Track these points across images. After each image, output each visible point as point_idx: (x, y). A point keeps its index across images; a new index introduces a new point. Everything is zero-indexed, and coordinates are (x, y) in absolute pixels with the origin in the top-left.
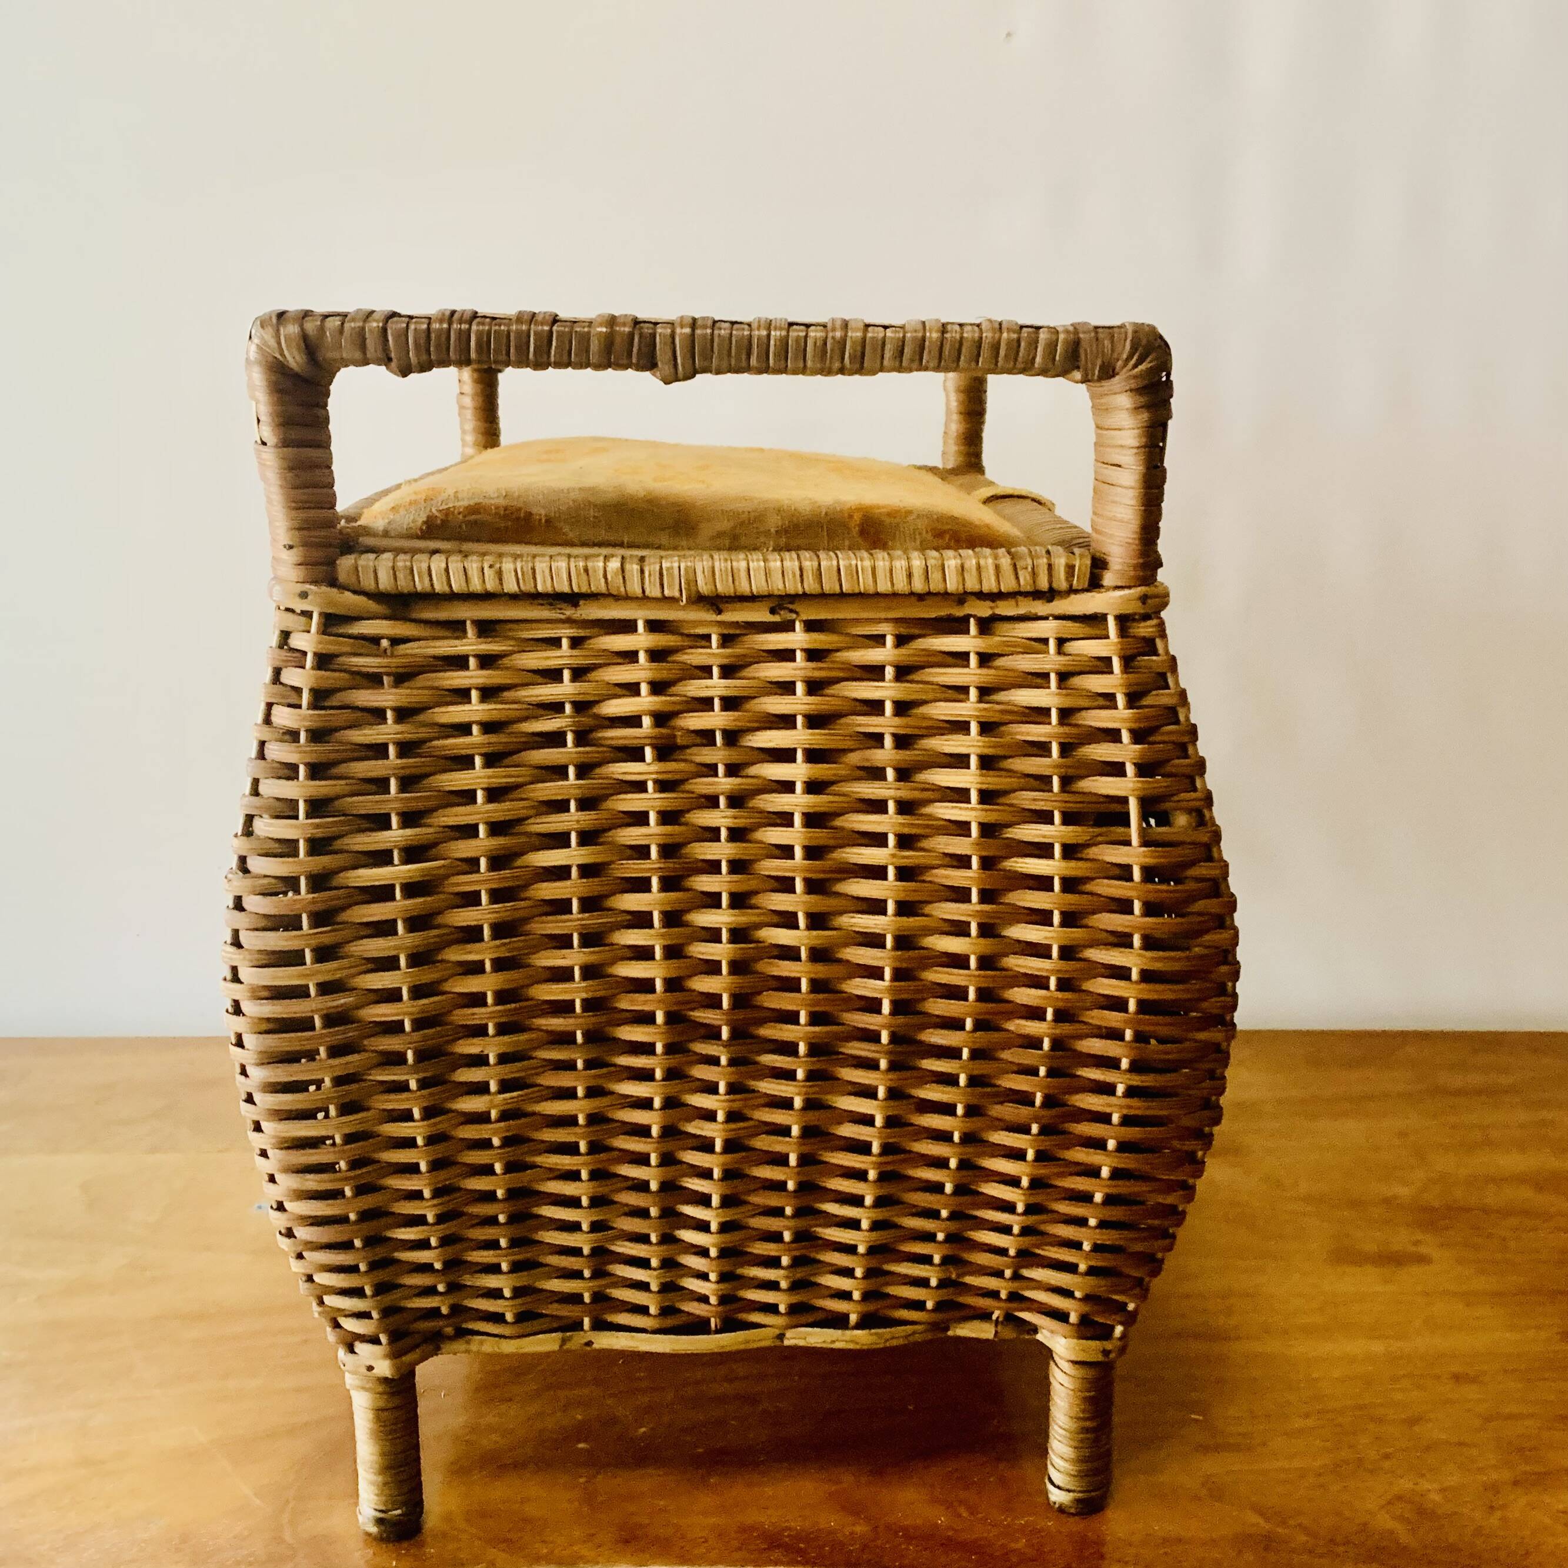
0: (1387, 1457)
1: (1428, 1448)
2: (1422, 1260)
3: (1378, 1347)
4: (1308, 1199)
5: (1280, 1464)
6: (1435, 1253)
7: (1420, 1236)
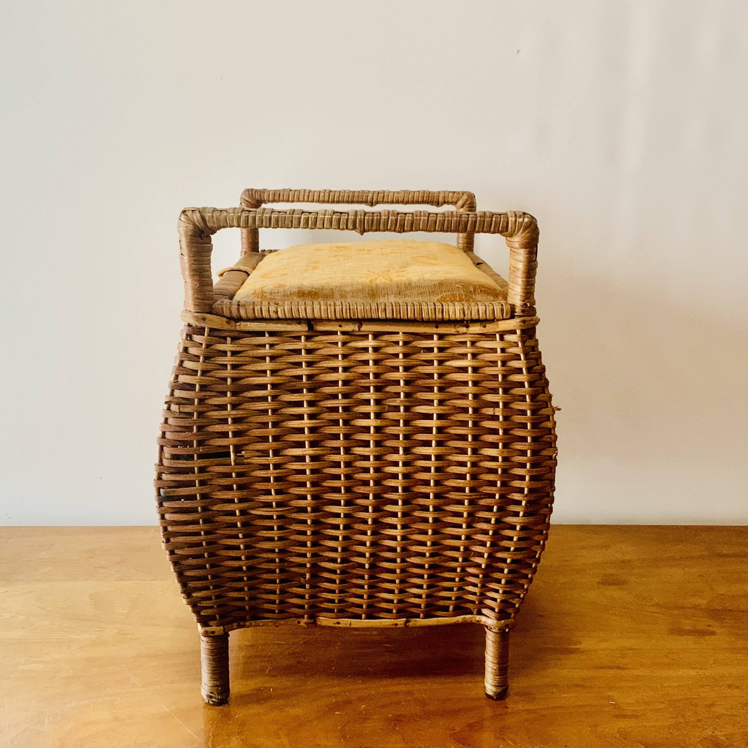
0: (699, 720)
1: (718, 717)
2: (713, 633)
3: (692, 673)
4: (658, 605)
5: (651, 724)
6: (718, 631)
7: (711, 622)
